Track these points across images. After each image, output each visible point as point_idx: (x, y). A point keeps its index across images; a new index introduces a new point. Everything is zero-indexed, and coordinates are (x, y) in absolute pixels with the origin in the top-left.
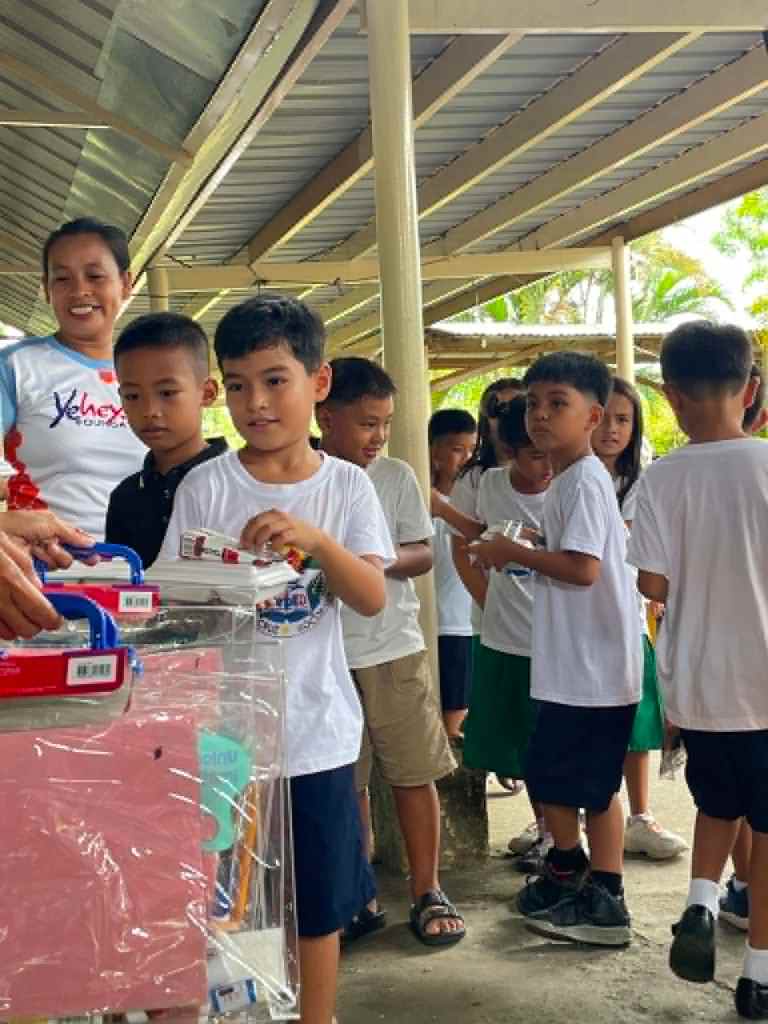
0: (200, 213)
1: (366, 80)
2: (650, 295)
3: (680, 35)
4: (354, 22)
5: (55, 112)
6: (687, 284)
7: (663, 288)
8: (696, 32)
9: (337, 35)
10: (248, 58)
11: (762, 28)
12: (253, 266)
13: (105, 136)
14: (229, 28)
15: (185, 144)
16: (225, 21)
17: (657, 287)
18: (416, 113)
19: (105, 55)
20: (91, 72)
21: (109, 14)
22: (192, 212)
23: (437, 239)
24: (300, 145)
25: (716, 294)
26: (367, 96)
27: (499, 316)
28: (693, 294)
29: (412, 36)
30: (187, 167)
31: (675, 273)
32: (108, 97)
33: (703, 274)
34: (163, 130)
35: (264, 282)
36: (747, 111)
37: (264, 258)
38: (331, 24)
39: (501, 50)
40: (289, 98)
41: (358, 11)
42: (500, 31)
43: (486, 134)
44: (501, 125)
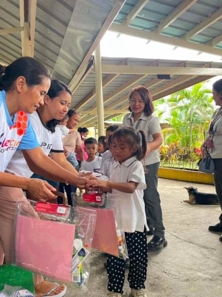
1: (95, 81)
3: (144, 75)
4: (93, 72)
8: (147, 74)
10: (75, 76)
11: (156, 74)
16: (72, 70)
18: (103, 86)
21: (53, 68)
23: (105, 107)
26: (95, 84)
27: (114, 120)
29: (102, 74)
36: (154, 88)
38: (89, 71)
39: (116, 77)
40: (82, 84)
41: (94, 69)
42: (116, 73)
43: (113, 90)
44: (116, 89)
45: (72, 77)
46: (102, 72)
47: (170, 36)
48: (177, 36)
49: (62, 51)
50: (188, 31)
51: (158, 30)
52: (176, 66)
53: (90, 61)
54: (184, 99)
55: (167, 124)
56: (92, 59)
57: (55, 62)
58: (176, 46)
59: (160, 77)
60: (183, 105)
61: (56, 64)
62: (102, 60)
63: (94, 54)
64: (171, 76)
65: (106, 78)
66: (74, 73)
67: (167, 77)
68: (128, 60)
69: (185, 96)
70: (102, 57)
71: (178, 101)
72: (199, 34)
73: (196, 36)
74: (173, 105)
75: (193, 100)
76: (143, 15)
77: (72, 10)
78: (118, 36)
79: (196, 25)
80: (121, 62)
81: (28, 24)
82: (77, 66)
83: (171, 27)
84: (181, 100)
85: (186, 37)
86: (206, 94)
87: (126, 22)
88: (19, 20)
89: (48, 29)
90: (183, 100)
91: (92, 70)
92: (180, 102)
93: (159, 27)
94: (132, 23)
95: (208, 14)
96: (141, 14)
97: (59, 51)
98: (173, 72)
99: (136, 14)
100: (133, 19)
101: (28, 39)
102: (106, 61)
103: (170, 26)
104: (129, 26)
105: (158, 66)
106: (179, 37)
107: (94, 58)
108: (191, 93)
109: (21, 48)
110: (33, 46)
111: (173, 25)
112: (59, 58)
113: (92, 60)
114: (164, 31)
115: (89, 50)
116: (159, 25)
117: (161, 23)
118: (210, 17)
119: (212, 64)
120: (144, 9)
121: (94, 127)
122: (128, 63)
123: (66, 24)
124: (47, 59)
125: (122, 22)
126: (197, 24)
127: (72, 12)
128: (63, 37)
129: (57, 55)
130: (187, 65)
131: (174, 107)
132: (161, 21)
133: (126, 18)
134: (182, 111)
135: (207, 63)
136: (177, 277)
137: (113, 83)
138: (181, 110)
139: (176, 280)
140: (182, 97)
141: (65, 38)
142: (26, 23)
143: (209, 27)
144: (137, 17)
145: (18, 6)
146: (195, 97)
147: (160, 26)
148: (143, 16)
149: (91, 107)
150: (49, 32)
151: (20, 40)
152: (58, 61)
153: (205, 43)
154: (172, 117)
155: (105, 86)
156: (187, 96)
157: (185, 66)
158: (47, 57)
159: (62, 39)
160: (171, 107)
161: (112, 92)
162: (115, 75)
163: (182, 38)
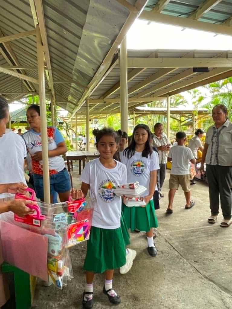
0: (95, 91)
2: (175, 102)
6: (181, 100)
7: (177, 100)
8: (178, 67)
9: (117, 65)
11: (192, 67)
12: (104, 100)
16: (92, 69)
17: (176, 100)
19: (73, 71)
20: (71, 73)
21: (73, 65)
22: (93, 91)
24: (111, 81)
25: (186, 102)
28: (182, 102)
31: (179, 98)
33: (183, 98)
35: (105, 102)
37: (105, 99)
42: (143, 67)
43: (144, 80)
44: (147, 78)
45: (93, 75)
46: (128, 67)
47: (211, 21)
48: (220, 21)
49: (80, 50)
51: (196, 15)
53: (114, 55)
54: (228, 84)
56: (117, 52)
60: (226, 91)
61: (76, 62)
62: (128, 52)
63: (119, 47)
66: (95, 71)
68: (159, 52)
69: (229, 82)
70: (128, 50)
71: (221, 87)
74: (215, 91)
77: (85, 13)
78: (148, 24)
83: (212, 11)
84: (225, 85)
87: (158, 9)
89: (64, 30)
90: (227, 86)
92: (223, 87)
93: (197, 11)
94: (165, 8)
97: (78, 51)
100: (167, 4)
101: (40, 44)
102: (133, 55)
104: (162, 12)
105: (193, 57)
106: (222, 21)
107: (119, 51)
111: (214, 9)
112: (78, 56)
113: (118, 54)
114: (205, 16)
116: (198, 9)
117: (199, 8)
122: (159, 55)
123: (82, 27)
124: (66, 56)
125: (153, 7)
127: (86, 15)
128: (80, 38)
129: (76, 54)
130: (229, 56)
131: (216, 93)
132: (200, 6)
133: (159, 3)
134: (225, 99)
138: (224, 97)
140: (226, 83)
141: (81, 39)
144: (171, 2)
147: (199, 11)
150: (65, 32)
152: (77, 60)
154: (212, 105)
156: (231, 82)
157: (227, 57)
158: (66, 55)
159: (79, 40)
160: (213, 93)
161: (143, 81)
162: (142, 69)
163: (226, 23)
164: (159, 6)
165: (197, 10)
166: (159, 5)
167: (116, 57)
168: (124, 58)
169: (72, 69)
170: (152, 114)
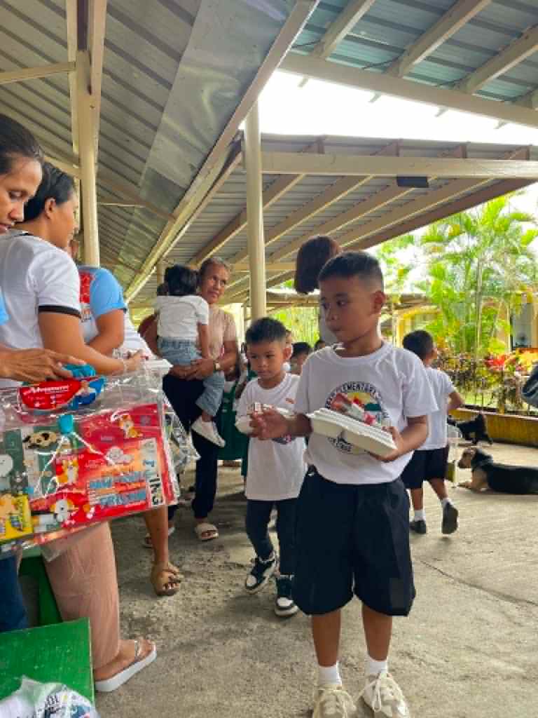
0: (178, 243)
1: (245, 192)
3: (365, 177)
4: (240, 169)
5: (120, 200)
8: (372, 175)
9: (233, 173)
10: (199, 179)
11: (395, 175)
13: (142, 210)
14: (192, 167)
15: (173, 214)
16: (191, 165)
18: (264, 204)
19: (143, 178)
20: (136, 184)
21: (144, 162)
22: (174, 243)
23: (270, 255)
24: (218, 217)
29: (263, 175)
30: (174, 223)
32: (144, 194)
34: (166, 208)
36: (388, 208)
38: (231, 169)
39: (296, 181)
40: (213, 198)
41: (242, 164)
42: (296, 173)
43: (289, 215)
44: (295, 211)
46: (263, 169)
47: (427, 83)
48: (446, 83)
49: (166, 118)
50: (473, 69)
51: (401, 68)
52: (445, 156)
53: (233, 145)
54: (461, 236)
55: (419, 297)
56: (239, 138)
57: (149, 147)
58: (443, 107)
59: (403, 182)
60: (459, 250)
61: (152, 152)
62: (262, 140)
63: (243, 126)
64: (429, 180)
65: (272, 184)
66: (195, 172)
67: (421, 182)
68: (325, 141)
69: (464, 230)
70: (262, 134)
71: (449, 240)
72: (501, 78)
73: (493, 83)
74: (434, 250)
75: (485, 237)
76: (363, 33)
77: (191, 20)
78: (302, 84)
79: (492, 56)
80: (309, 147)
81: (87, 55)
82: (201, 157)
83: (431, 61)
84: (456, 239)
85: (469, 85)
86: (516, 224)
87: (322, 51)
88: (65, 45)
89: (134, 68)
90: (459, 240)
91: (239, 164)
92: (453, 242)
93: (402, 60)
94: (336, 51)
95: (522, 29)
96: (360, 30)
97: (160, 121)
98: (435, 171)
99: (346, 31)
100: (338, 42)
101: (86, 92)
102: (273, 143)
103: (429, 58)
104: (329, 59)
105: (398, 155)
106: (452, 84)
107: (243, 136)
108: (478, 221)
109: (69, 113)
110: (98, 108)
111: (436, 56)
112: (159, 135)
113: (239, 142)
114: (414, 71)
115: (234, 116)
116: (402, 57)
117: (406, 52)
118: (527, 38)
119: (531, 150)
120: (365, 17)
121: (242, 304)
122: (326, 149)
123: (178, 57)
124: (128, 138)
125: (310, 50)
126: (496, 53)
127: (192, 25)
128: (169, 86)
129: (155, 129)
130: (469, 154)
131: (437, 255)
132: (407, 48)
133: (322, 40)
134: (457, 266)
135: (519, 148)
136: (442, 670)
137: (289, 196)
138: (455, 263)
139: (438, 676)
140: (457, 232)
141: (173, 88)
142: (81, 53)
143: (524, 62)
144: (348, 38)
145: (63, 13)
146: (490, 232)
147: (405, 58)
148: (362, 35)
149: (234, 255)
150: (137, 74)
151: (68, 95)
152: (156, 144)
153: (513, 100)
154: (432, 280)
155: (267, 205)
156: (470, 229)
157: (465, 156)
158: (131, 135)
159: (167, 90)
160: (430, 256)
161: (287, 217)
162: (295, 176)
163: (459, 87)
164: (325, 46)
165: (400, 58)
166: (324, 43)
167: (236, 147)
168: (254, 150)
169: (140, 173)
170: (302, 305)
